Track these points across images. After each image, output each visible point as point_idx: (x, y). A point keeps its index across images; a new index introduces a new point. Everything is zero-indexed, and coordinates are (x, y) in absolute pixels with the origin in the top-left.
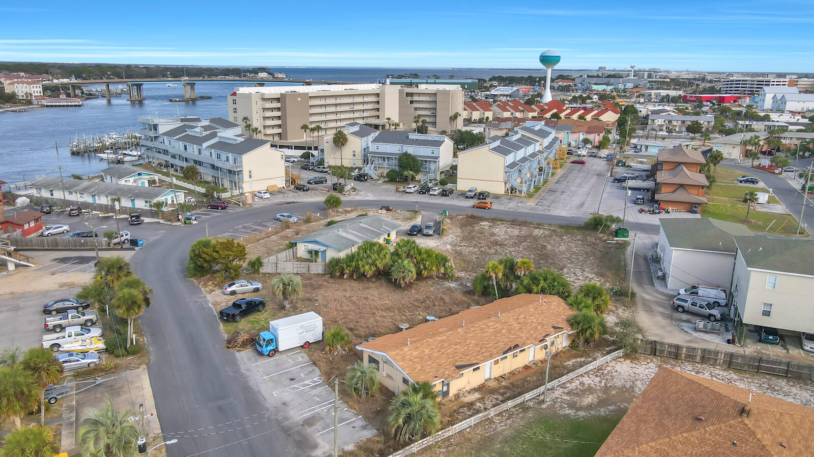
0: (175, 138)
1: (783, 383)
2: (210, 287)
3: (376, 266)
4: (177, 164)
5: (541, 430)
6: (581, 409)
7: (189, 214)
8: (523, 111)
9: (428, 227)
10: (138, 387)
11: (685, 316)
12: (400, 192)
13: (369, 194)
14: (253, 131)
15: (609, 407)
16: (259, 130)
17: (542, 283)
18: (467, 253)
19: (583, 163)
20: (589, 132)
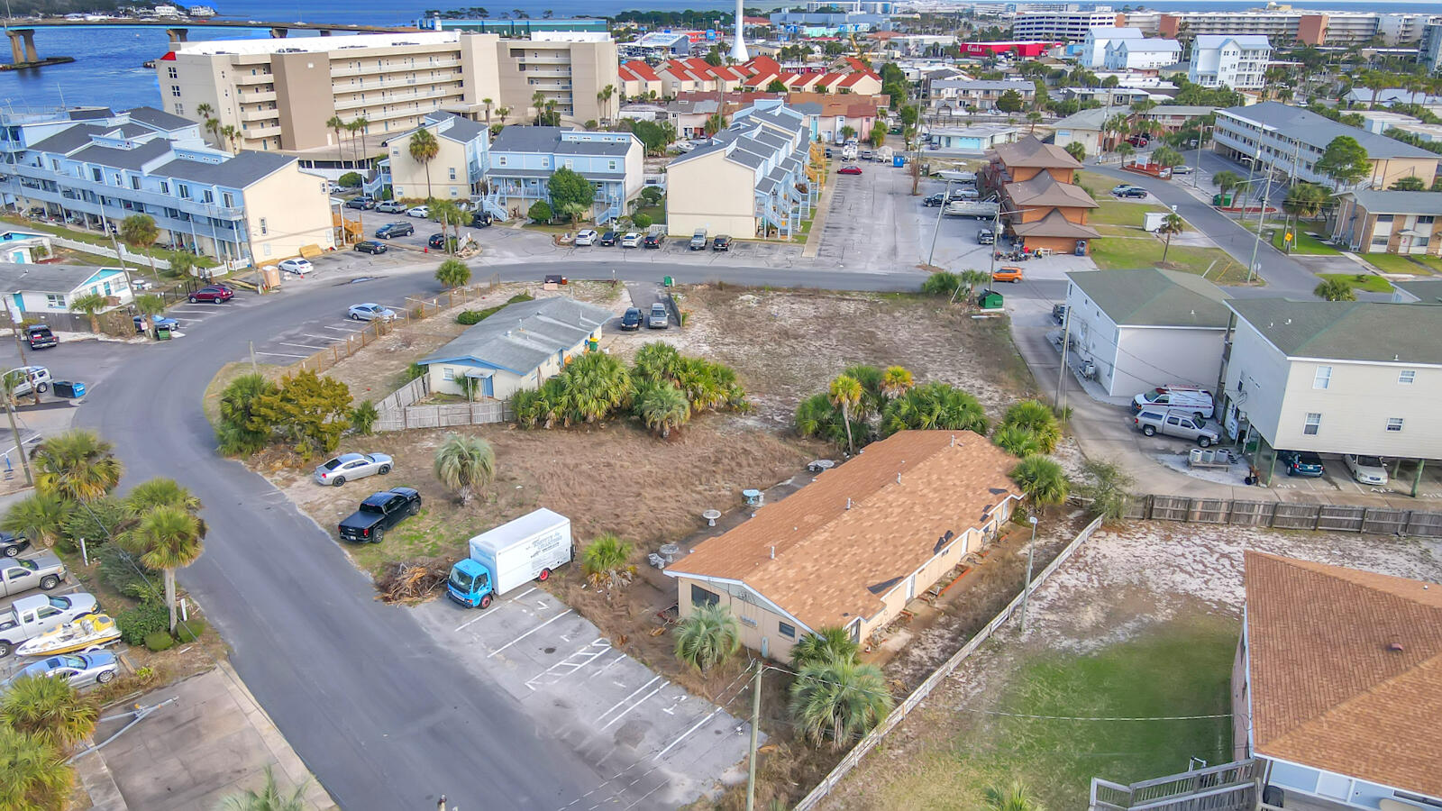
0: (67, 154)
1: (1357, 543)
2: (281, 473)
3: (609, 400)
4: (82, 210)
5: (1042, 684)
6: (1082, 635)
7: (159, 318)
8: (716, 79)
9: (657, 313)
10: (234, 712)
11: (1160, 443)
12: (563, 244)
13: (507, 253)
14: (224, 132)
15: (1127, 625)
16: (236, 131)
17: (938, 410)
18: (745, 358)
19: (857, 172)
20: (850, 116)
